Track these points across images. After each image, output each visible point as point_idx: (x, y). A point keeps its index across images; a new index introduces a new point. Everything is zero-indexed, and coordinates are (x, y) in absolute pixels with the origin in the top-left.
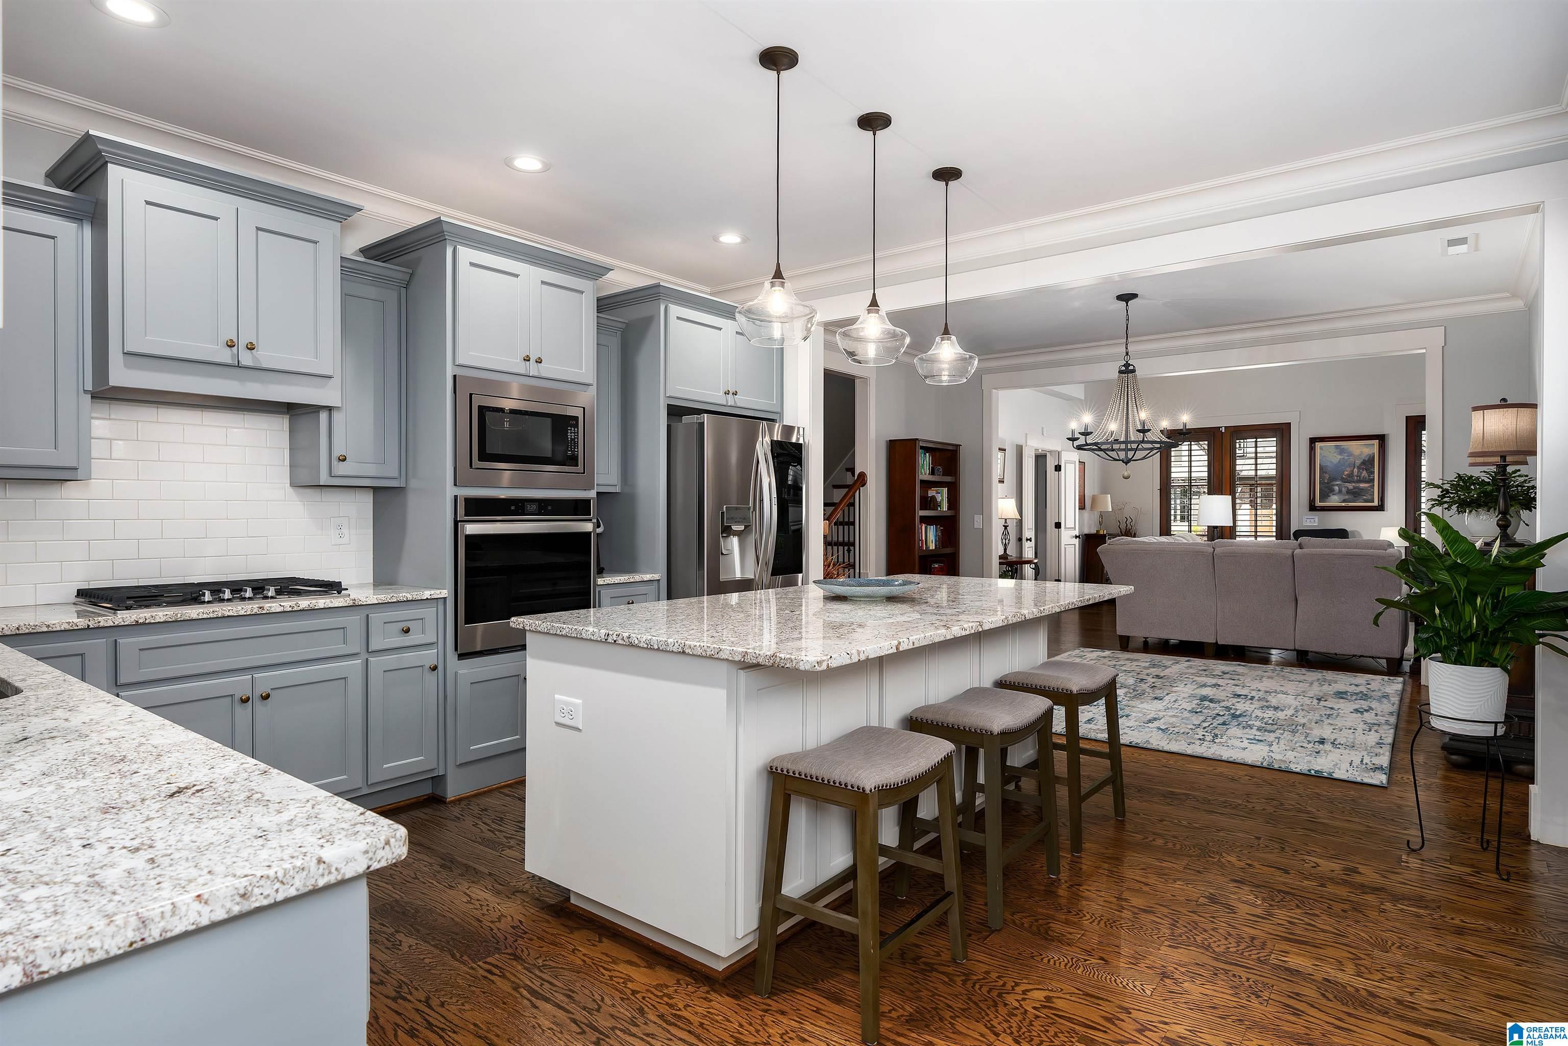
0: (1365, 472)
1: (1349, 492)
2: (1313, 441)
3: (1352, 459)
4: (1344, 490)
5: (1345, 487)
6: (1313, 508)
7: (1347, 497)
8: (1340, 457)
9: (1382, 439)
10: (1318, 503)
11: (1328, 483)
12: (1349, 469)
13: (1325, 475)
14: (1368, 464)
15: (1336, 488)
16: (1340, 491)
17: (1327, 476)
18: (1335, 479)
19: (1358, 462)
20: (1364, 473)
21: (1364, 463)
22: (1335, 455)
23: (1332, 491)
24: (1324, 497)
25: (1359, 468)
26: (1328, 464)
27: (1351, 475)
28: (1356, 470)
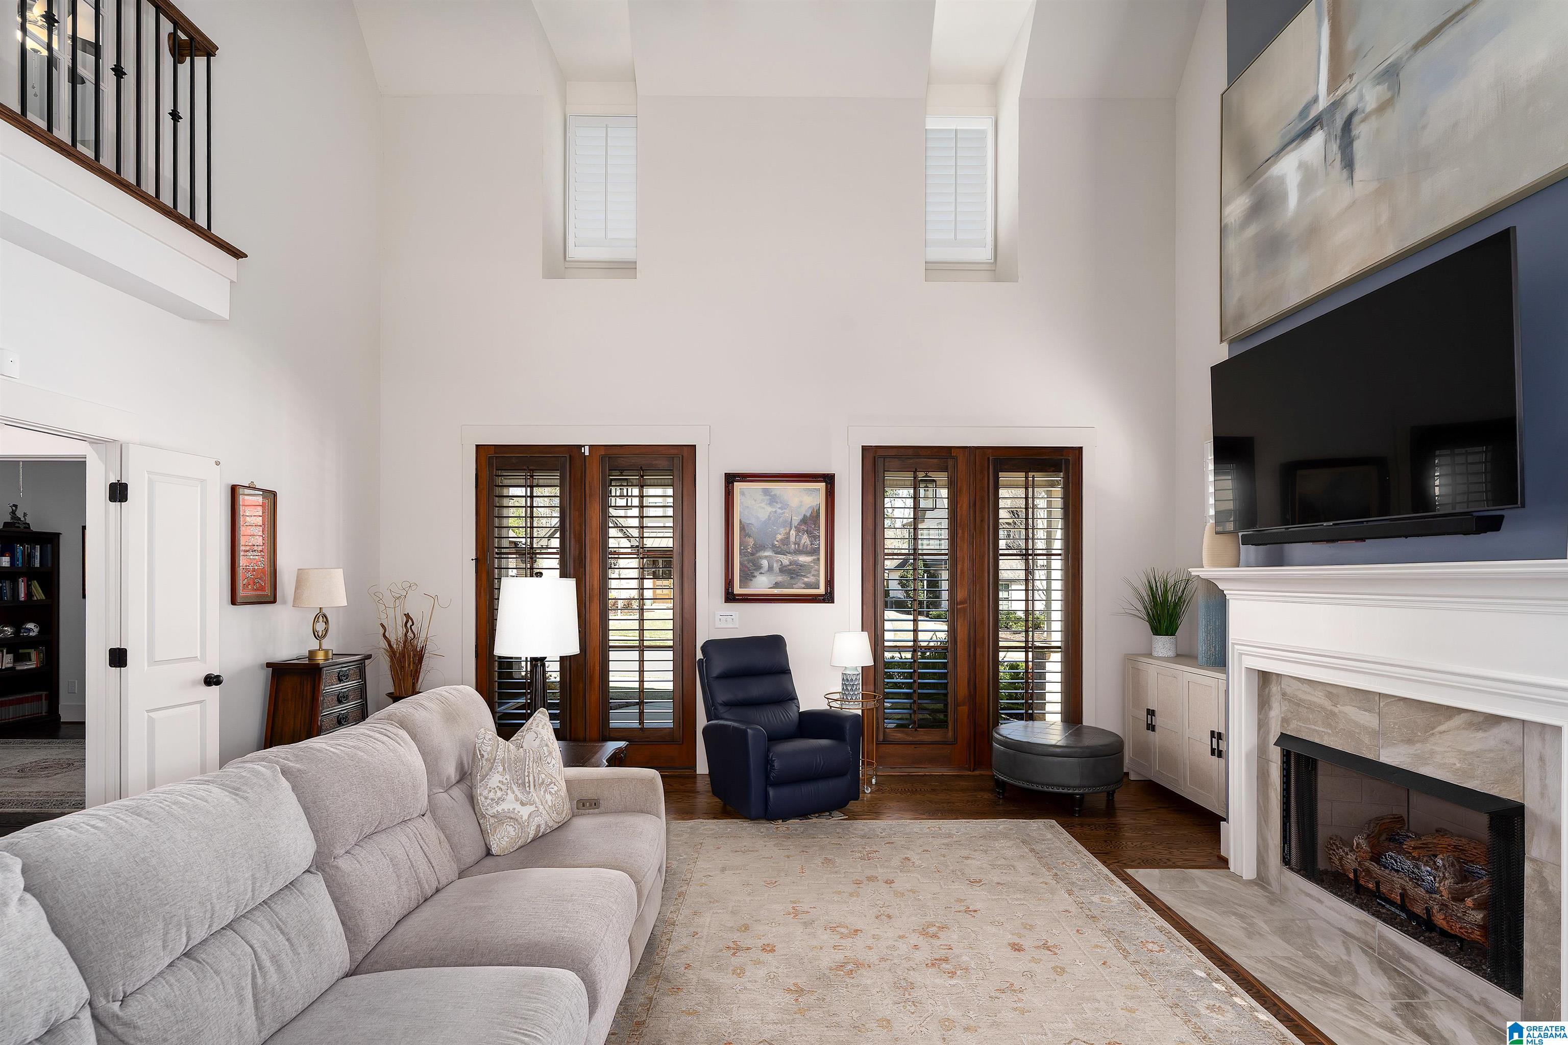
0: (805, 536)
1: (783, 570)
2: (731, 479)
3: (787, 515)
4: (776, 566)
5: (777, 561)
6: (730, 597)
7: (780, 579)
8: (770, 509)
9: (829, 480)
10: (737, 590)
11: (752, 554)
12: (783, 531)
13: (747, 539)
14: (809, 522)
15: (765, 563)
16: (771, 568)
17: (751, 542)
18: (763, 548)
19: (796, 520)
20: (805, 539)
21: (804, 521)
22: (763, 505)
23: (758, 567)
24: (747, 577)
25: (798, 530)
26: (753, 521)
27: (786, 541)
28: (793, 532)
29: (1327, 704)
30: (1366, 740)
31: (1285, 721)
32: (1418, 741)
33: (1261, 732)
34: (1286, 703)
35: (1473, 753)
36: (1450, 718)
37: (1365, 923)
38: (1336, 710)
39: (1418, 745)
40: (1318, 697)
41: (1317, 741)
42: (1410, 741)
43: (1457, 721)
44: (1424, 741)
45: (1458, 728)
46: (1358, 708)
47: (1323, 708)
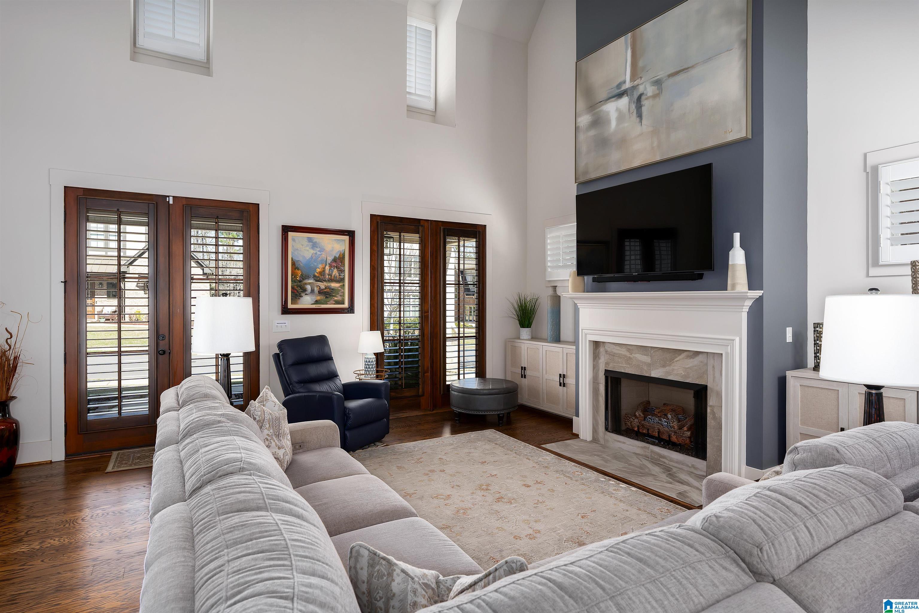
0: (335, 270)
1: (321, 292)
2: (286, 230)
3: (324, 256)
4: (316, 290)
5: (317, 286)
6: (285, 311)
7: (319, 298)
8: (312, 251)
9: (351, 234)
10: (290, 306)
11: (300, 281)
12: (320, 266)
13: (297, 271)
14: (338, 261)
15: (309, 287)
16: (313, 291)
17: (299, 273)
18: (308, 277)
19: (330, 259)
20: (335, 272)
21: (335, 260)
22: (308, 248)
23: (305, 290)
24: (296, 296)
25: (331, 266)
26: (301, 259)
27: (322, 273)
28: (327, 267)
29: (628, 354)
30: (645, 368)
31: (607, 364)
32: (667, 366)
33: (595, 370)
34: (608, 355)
35: (689, 368)
36: (680, 354)
37: (645, 447)
38: (632, 356)
39: (667, 368)
40: (623, 351)
41: (623, 371)
42: (664, 366)
43: (683, 355)
44: (670, 365)
45: (683, 359)
46: (642, 354)
47: (626, 356)
